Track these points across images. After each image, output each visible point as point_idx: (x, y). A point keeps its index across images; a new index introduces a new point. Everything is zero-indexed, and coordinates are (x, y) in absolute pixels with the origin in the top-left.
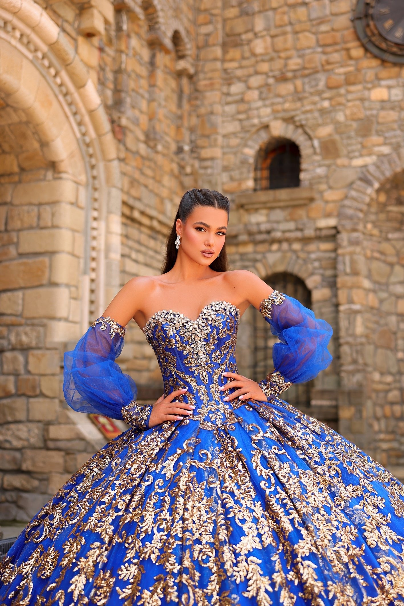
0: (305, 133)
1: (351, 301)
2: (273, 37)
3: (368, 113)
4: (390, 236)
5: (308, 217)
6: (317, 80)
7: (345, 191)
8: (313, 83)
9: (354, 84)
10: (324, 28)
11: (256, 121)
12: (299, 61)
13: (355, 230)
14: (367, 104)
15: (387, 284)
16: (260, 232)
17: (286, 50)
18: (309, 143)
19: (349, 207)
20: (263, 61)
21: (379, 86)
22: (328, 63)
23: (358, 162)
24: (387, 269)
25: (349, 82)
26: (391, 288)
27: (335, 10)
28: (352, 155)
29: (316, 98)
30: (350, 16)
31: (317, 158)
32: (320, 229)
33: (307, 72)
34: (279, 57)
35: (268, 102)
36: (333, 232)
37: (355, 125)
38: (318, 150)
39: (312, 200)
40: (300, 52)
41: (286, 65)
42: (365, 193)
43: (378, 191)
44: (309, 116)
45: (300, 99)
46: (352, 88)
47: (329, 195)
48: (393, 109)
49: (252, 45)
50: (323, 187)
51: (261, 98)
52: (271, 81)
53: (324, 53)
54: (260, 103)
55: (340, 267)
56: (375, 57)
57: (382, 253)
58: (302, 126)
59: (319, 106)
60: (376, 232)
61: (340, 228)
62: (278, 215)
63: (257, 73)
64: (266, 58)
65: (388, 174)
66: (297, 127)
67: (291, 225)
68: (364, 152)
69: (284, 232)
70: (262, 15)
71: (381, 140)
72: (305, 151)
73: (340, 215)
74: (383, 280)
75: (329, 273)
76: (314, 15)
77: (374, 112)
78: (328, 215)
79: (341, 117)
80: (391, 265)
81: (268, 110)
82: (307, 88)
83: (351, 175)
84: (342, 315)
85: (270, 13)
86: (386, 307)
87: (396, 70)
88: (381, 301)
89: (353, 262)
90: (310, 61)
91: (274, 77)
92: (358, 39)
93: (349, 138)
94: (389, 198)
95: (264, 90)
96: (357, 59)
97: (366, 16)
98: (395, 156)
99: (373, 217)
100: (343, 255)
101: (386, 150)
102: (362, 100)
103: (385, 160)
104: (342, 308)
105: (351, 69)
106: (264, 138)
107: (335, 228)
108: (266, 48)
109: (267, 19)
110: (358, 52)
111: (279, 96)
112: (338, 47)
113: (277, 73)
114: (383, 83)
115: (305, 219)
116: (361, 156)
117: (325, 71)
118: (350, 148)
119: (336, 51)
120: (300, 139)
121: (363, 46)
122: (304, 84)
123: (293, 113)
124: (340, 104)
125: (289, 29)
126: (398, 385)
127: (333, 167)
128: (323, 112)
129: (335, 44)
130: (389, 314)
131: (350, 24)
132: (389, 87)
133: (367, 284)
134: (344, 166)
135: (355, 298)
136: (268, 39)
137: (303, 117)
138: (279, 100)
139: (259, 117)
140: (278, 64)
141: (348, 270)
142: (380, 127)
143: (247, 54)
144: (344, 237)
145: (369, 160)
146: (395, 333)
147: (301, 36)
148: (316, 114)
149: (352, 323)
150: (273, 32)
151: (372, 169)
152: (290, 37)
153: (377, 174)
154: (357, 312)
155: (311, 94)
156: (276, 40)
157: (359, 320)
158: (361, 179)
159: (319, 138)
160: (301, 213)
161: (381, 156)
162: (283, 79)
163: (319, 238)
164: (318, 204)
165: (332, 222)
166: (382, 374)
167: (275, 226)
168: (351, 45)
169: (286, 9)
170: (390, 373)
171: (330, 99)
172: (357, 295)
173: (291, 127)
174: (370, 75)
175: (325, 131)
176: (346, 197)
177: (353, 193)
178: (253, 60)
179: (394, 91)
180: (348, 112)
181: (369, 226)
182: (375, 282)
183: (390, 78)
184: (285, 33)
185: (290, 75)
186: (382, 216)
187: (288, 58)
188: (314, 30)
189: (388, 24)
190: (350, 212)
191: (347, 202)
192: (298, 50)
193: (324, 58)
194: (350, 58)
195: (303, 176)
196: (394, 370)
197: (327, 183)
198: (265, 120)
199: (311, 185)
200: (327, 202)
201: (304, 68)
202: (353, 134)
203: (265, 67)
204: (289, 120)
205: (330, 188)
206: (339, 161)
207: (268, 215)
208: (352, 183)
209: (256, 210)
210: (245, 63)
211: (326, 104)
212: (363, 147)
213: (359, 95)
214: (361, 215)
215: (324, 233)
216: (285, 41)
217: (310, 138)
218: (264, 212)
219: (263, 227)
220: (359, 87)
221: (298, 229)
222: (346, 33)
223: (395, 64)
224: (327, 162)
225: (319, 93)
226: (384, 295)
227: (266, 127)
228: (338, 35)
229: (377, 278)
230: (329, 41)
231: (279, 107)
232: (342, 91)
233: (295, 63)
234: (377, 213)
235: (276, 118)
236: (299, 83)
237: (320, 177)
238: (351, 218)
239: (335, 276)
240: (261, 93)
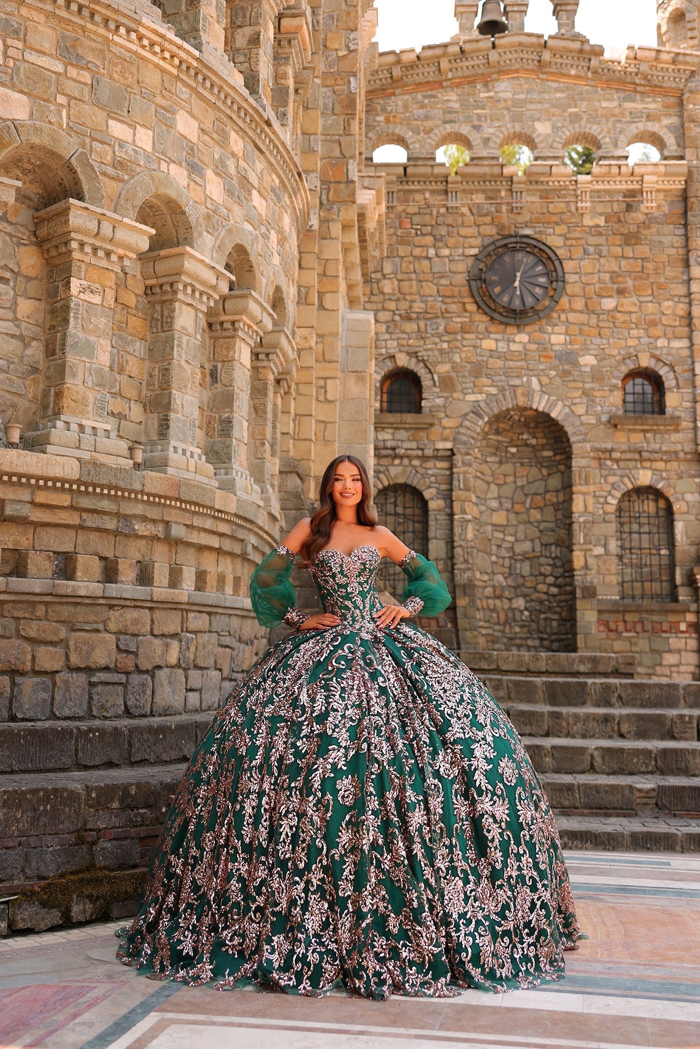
0: (427, 367)
1: (463, 512)
2: (399, 281)
3: (480, 358)
4: (488, 459)
5: (428, 439)
6: (438, 325)
7: (460, 420)
8: (435, 327)
9: (468, 333)
10: (443, 281)
11: (383, 351)
12: (423, 305)
13: (468, 454)
14: (478, 351)
15: (486, 500)
16: (386, 448)
17: (411, 294)
18: (429, 376)
19: (463, 434)
20: (391, 300)
21: (489, 338)
22: (447, 312)
23: (471, 398)
24: (485, 486)
25: (464, 330)
26: (488, 502)
27: (453, 269)
28: (465, 391)
29: (437, 340)
30: (465, 276)
31: (437, 390)
32: (438, 450)
33: (429, 316)
34: (404, 299)
35: (394, 336)
36: (449, 453)
37: (469, 366)
38: (437, 383)
39: (432, 425)
40: (423, 298)
41: (411, 307)
42: (477, 425)
43: (486, 423)
44: (430, 353)
45: (422, 338)
46: (467, 336)
47: (446, 422)
48: (499, 358)
49: (381, 284)
50: (442, 415)
51: (387, 332)
52: (397, 318)
53: (443, 302)
54: (387, 336)
55: (455, 483)
56: (486, 313)
57: (482, 473)
58: (423, 361)
59: (439, 347)
60: (479, 456)
61: (455, 451)
62: (402, 434)
63: (384, 309)
64: (393, 298)
65: (496, 411)
66: (419, 361)
67: (414, 445)
68: (476, 390)
69: (406, 449)
70: (390, 260)
71: (490, 381)
72: (426, 382)
73: (454, 440)
74: (483, 496)
75: (444, 487)
76: (435, 270)
77: (485, 358)
78: (445, 439)
79: (457, 358)
80: (488, 483)
81: (395, 343)
82: (429, 329)
83: (466, 408)
84: (455, 522)
85: (397, 260)
86: (484, 518)
87: (502, 327)
88: (481, 513)
89: (466, 480)
90: (432, 307)
91: (400, 315)
92: (473, 297)
93: (464, 377)
94: (490, 428)
95: (391, 325)
96: (471, 312)
97: (480, 279)
98: (501, 396)
99: (479, 443)
100: (458, 473)
101: (494, 391)
102: (475, 347)
103: (494, 400)
104: (456, 517)
105: (467, 320)
106: (389, 366)
107: (452, 450)
108: (393, 290)
109: (394, 263)
110: (472, 307)
111: (404, 332)
112: (455, 300)
113: (402, 312)
114: (492, 336)
115: (426, 441)
116: (473, 393)
117: (443, 317)
118: (464, 385)
119: (454, 303)
120: (421, 371)
121: (476, 303)
122: (426, 326)
123: (417, 349)
124: (457, 348)
125: (413, 276)
126: (491, 583)
127: (450, 399)
128: (441, 351)
129: (453, 297)
130: (487, 524)
131: (466, 283)
132: (497, 340)
133: (474, 499)
134: (459, 400)
135: (467, 510)
136: (396, 282)
137: (425, 353)
138: (404, 336)
139: (386, 347)
140: (404, 305)
141: (462, 486)
142: (488, 372)
143: (376, 291)
144: (458, 458)
145: (480, 397)
146: (490, 540)
147: (424, 284)
148: (437, 353)
149: (464, 529)
150: (400, 276)
151: (483, 405)
152: (414, 283)
153: (487, 410)
154: (470, 521)
155: (432, 335)
156: (402, 283)
157: (470, 527)
158: (473, 412)
159: (438, 374)
160: (423, 434)
161: (489, 395)
162: (408, 318)
163: (436, 457)
164: (437, 429)
165: (449, 445)
166: (481, 573)
167: (400, 443)
168: (466, 300)
169: (411, 259)
170: (487, 573)
171: (448, 342)
172: (468, 506)
173: (414, 360)
174: (482, 328)
175: (444, 368)
176: (461, 426)
177: (467, 423)
178: (382, 297)
179: (500, 344)
180: (463, 356)
181: (476, 450)
182: (477, 497)
183: (497, 333)
184: (410, 280)
185: (414, 316)
186: (484, 442)
187: (412, 301)
188: (435, 281)
189: (497, 290)
190: (464, 438)
191: (462, 430)
192: (421, 296)
193: (444, 307)
194: (466, 311)
195: (423, 403)
196: (489, 571)
197: (445, 412)
198: (392, 351)
199: (430, 411)
200: (445, 428)
201: (427, 313)
202: (467, 373)
203: (392, 305)
204: (414, 354)
205: (447, 416)
206: (455, 395)
207: (393, 434)
208: (467, 414)
209: (384, 428)
210: (373, 298)
211: (445, 346)
212: (475, 386)
213: (473, 343)
214: (473, 442)
215: (440, 453)
216: (411, 286)
217: (430, 372)
218: (391, 431)
219: (389, 444)
220: (473, 336)
221: (418, 448)
222: (462, 289)
223: (501, 323)
224: (445, 394)
225: (440, 336)
226: (483, 508)
227: (392, 357)
228: (456, 290)
229: (479, 494)
230: (448, 293)
231: (405, 342)
232: (459, 337)
233: (418, 306)
234: (481, 440)
235: (401, 351)
236: (422, 324)
237: (439, 406)
238: (465, 444)
239: (451, 490)
240: (388, 327)
